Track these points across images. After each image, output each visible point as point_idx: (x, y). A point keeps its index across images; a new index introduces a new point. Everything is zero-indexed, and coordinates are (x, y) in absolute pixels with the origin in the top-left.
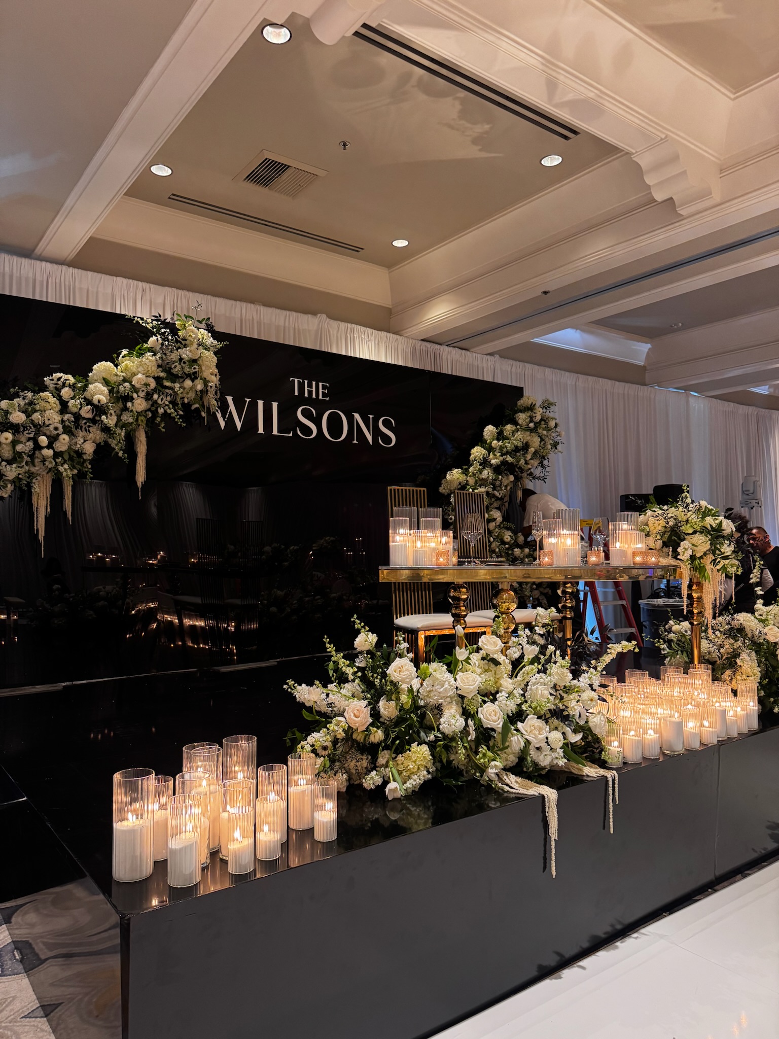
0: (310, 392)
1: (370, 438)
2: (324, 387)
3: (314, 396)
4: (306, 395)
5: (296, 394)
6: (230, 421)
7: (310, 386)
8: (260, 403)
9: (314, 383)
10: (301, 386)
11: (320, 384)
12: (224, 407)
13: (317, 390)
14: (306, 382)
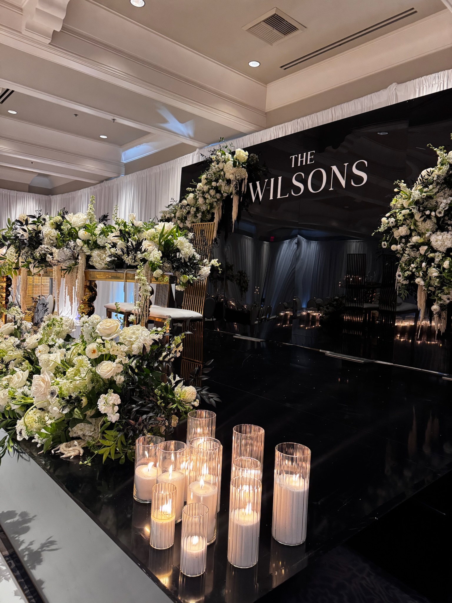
0: (302, 162)
1: (343, 182)
2: (311, 154)
3: (304, 164)
4: (299, 165)
5: (293, 166)
6: (257, 197)
7: (302, 157)
8: (272, 180)
9: (305, 154)
12: (255, 189)
13: (307, 158)
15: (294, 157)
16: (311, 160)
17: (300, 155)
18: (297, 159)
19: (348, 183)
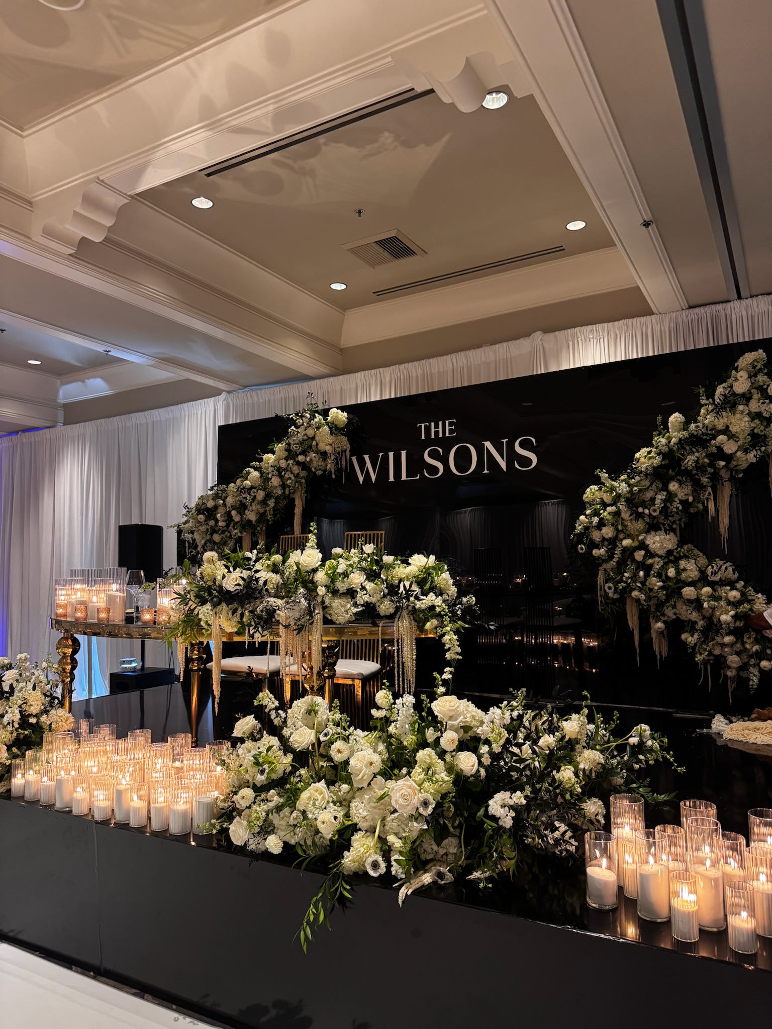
0: (437, 433)
1: (503, 464)
2: (450, 424)
3: (441, 435)
4: (433, 436)
5: (423, 438)
6: (367, 477)
7: (436, 426)
8: (391, 454)
9: (440, 423)
11: (447, 422)
12: (362, 464)
13: (444, 428)
15: (423, 425)
16: (451, 431)
17: (433, 424)
18: (428, 429)
19: (509, 464)
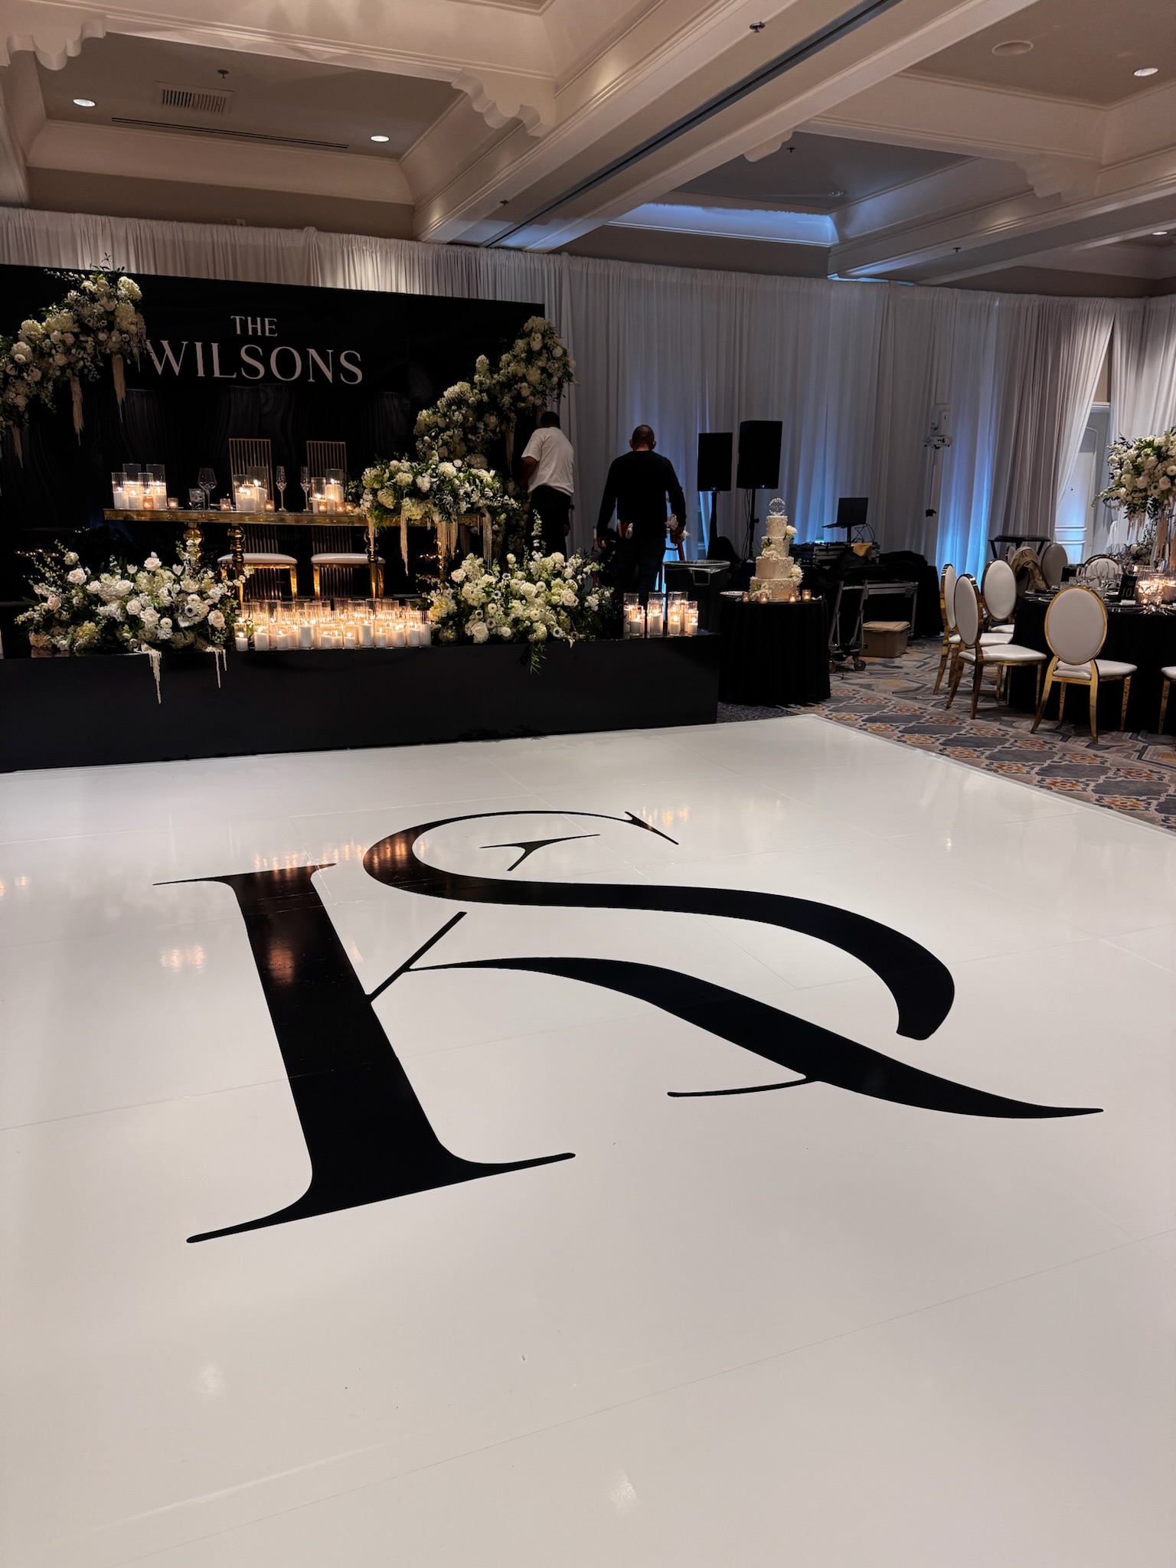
0: (255, 330)
1: (329, 375)
2: (271, 323)
3: (259, 334)
4: (250, 333)
5: (239, 332)
6: (168, 366)
7: (254, 322)
8: (199, 345)
9: (259, 319)
10: (244, 324)
11: (266, 320)
12: (160, 352)
13: (264, 326)
14: (249, 319)
15: (238, 318)
16: (271, 331)
19: (335, 376)
